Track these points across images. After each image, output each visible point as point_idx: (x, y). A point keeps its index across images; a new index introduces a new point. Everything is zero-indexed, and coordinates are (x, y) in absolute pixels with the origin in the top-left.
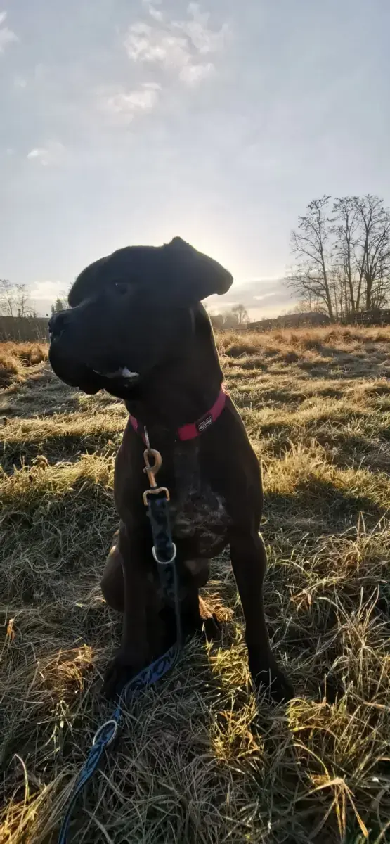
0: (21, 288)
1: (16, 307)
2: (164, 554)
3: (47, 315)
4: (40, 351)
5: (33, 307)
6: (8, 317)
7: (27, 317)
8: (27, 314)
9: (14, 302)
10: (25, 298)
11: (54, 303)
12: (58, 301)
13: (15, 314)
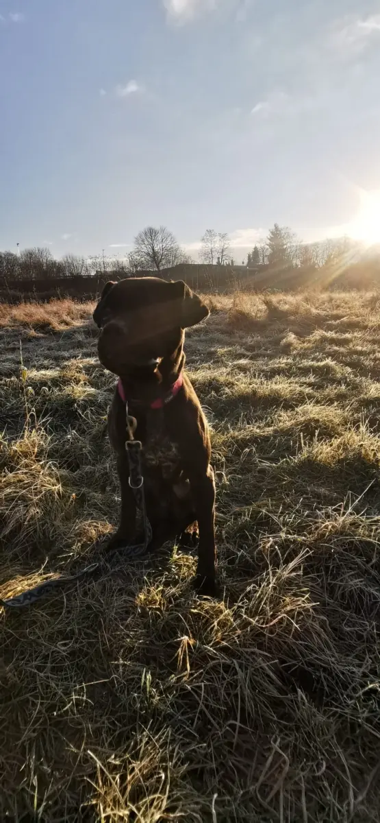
0: (223, 237)
1: (216, 255)
2: (136, 482)
3: (243, 263)
4: (211, 302)
5: (231, 255)
6: (208, 265)
7: (225, 264)
8: (226, 262)
9: (216, 251)
10: (226, 246)
11: (251, 251)
12: (256, 248)
13: (215, 263)
